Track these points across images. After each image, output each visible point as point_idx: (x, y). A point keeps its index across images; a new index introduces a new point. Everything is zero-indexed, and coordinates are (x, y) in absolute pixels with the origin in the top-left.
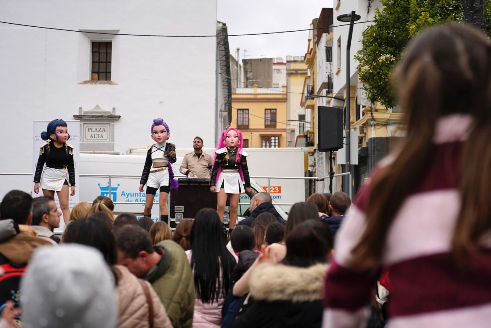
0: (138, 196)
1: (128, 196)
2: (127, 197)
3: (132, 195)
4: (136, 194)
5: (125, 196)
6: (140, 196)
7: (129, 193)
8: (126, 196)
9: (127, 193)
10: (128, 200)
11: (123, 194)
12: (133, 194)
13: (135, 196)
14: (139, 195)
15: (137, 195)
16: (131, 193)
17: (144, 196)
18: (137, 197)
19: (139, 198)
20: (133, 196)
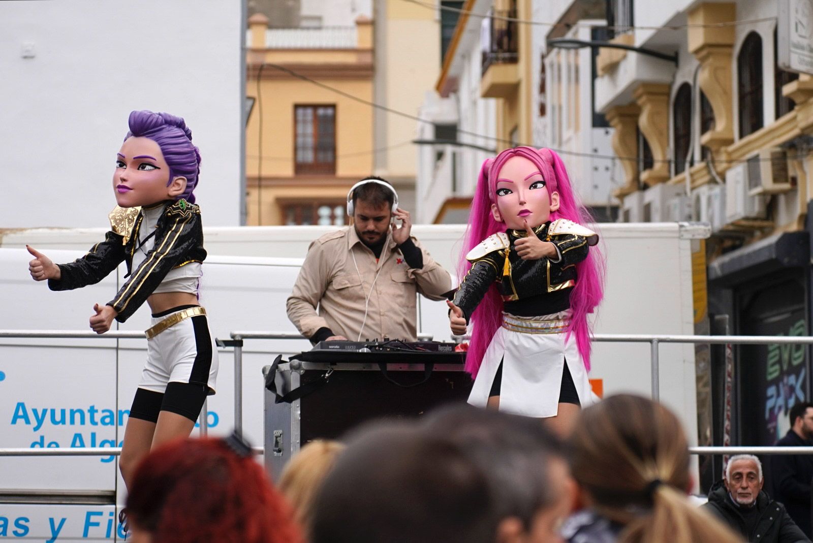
0: (83, 422)
1: (40, 422)
2: (36, 429)
3: (58, 417)
4: (73, 413)
5: (28, 422)
6: (93, 423)
7: (45, 411)
8: (34, 423)
9: (35, 411)
10: (42, 438)
11: (21, 413)
12: (63, 412)
13: (72, 422)
14: (87, 416)
15: (77, 416)
16: (53, 411)
17: (107, 420)
18: (77, 428)
19: (86, 431)
20: (63, 421)
